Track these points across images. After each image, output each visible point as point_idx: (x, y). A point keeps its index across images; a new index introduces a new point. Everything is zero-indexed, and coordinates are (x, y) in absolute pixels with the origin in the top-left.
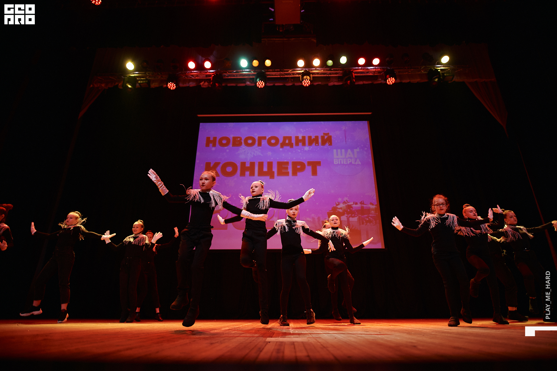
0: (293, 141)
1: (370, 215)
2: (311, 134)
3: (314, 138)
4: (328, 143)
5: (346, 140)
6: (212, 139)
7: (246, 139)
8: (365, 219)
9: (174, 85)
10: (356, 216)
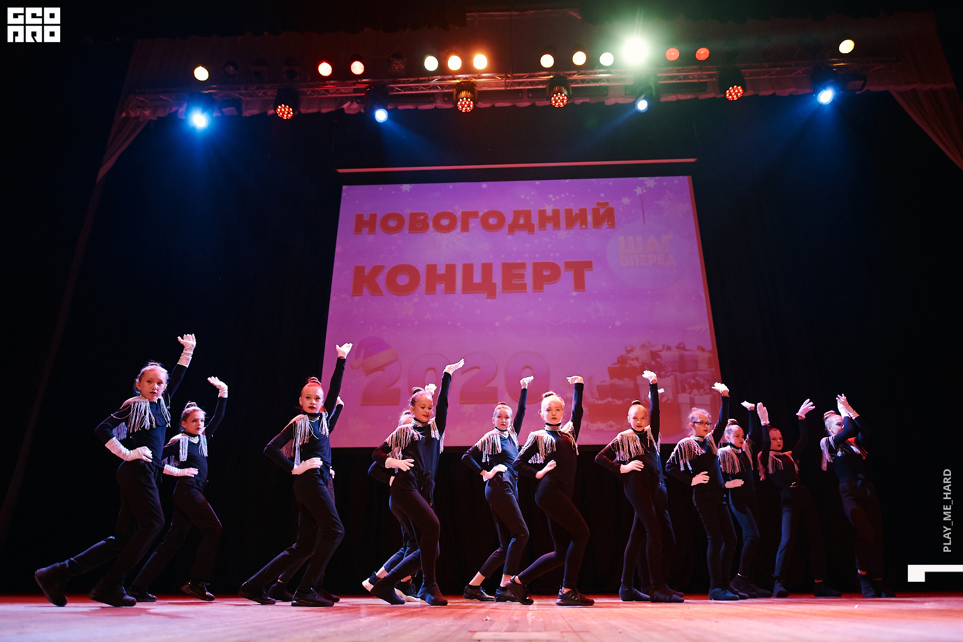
0: (535, 220)
1: (699, 373)
2: (572, 205)
3: (578, 212)
4: (606, 223)
5: (643, 214)
6: (366, 218)
7: (438, 218)
8: (688, 381)
9: (289, 109)
10: (668, 374)
